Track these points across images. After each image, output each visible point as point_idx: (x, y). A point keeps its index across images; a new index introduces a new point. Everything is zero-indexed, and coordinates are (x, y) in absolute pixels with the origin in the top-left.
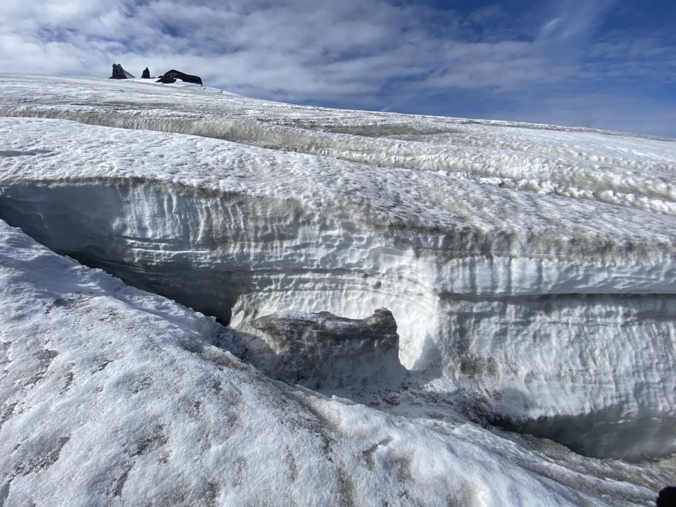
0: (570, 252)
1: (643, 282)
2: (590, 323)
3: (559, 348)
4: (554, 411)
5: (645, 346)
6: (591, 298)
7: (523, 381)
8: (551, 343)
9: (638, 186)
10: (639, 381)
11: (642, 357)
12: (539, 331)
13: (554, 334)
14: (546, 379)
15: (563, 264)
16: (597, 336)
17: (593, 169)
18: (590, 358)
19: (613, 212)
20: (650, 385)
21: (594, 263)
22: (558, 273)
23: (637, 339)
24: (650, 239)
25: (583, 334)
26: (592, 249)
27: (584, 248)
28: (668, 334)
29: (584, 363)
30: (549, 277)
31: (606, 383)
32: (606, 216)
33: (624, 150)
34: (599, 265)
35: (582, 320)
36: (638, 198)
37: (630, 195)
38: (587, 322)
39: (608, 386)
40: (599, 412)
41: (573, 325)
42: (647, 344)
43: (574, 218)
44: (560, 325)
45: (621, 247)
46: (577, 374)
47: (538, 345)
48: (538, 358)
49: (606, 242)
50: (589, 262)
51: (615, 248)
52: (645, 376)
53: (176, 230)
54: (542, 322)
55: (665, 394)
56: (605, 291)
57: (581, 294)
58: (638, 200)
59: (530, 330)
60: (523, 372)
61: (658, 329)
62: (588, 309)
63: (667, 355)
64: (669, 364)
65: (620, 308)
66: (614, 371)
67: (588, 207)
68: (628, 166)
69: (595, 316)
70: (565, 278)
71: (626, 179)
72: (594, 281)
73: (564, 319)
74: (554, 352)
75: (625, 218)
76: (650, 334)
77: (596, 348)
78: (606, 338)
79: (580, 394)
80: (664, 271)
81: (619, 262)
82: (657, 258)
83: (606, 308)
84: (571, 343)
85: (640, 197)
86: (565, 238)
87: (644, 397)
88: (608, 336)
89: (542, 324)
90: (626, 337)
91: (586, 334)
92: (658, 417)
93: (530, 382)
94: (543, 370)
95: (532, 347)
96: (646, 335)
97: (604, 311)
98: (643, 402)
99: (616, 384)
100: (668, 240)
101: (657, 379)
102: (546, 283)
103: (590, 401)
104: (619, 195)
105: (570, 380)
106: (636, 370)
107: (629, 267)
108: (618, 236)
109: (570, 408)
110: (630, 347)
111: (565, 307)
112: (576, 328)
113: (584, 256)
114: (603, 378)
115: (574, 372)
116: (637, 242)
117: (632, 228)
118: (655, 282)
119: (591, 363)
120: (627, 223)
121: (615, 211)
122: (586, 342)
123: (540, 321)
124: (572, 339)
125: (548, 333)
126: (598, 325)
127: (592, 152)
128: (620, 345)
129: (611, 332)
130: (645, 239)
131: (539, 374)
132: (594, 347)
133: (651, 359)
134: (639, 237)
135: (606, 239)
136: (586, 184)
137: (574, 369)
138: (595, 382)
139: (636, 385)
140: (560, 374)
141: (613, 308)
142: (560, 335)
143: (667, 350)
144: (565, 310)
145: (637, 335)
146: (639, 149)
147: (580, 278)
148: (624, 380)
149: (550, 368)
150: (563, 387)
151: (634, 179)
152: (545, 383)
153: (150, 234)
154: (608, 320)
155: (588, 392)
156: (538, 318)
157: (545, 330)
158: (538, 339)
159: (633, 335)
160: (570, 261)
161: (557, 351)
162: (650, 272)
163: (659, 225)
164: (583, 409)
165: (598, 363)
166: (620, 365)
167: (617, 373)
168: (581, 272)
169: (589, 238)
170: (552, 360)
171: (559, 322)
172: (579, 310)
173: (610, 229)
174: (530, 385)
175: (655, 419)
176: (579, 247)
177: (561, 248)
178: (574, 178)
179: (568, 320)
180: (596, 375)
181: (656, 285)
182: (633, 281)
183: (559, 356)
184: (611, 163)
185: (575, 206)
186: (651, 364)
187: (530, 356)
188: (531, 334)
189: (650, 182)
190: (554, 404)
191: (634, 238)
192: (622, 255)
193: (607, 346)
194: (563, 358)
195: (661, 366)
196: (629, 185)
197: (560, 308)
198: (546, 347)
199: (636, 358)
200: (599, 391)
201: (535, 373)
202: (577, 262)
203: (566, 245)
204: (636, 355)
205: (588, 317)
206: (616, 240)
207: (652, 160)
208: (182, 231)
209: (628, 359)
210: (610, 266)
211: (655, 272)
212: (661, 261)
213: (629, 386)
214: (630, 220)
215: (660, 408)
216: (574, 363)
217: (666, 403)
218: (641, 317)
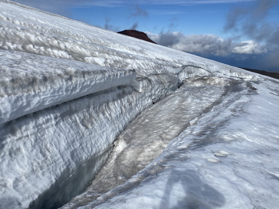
0: (14, 88)
1: (57, 97)
2: (40, 130)
3: (28, 154)
4: (37, 194)
5: (68, 131)
6: (36, 114)
7: (12, 188)
8: (22, 153)
9: (44, 42)
10: (71, 150)
11: (69, 137)
12: (12, 148)
13: (22, 146)
14: (26, 178)
15: (12, 98)
16: (46, 136)
17: (17, 30)
18: (46, 150)
19: (32, 59)
20: (76, 150)
21: (30, 93)
22: (10, 105)
23: (64, 129)
24: (53, 73)
25: (38, 138)
26: (26, 84)
27: (21, 84)
28: (76, 121)
29: (44, 155)
30: (5, 109)
31: (58, 160)
32: (29, 61)
33: (33, 18)
34: (33, 93)
35: (35, 130)
36: (46, 49)
37: (42, 47)
38: (38, 130)
39: (59, 161)
40: (60, 178)
41: (31, 135)
42: (69, 129)
43: (10, 64)
44: (24, 138)
45: (41, 80)
46: (42, 163)
47: (14, 158)
48: (17, 167)
49: (32, 78)
50: (27, 93)
51: (38, 81)
52: (73, 147)
54: (12, 142)
55: (83, 150)
56: (41, 108)
57: (30, 114)
58: (46, 50)
59: (6, 150)
60: (10, 182)
61: (71, 120)
62: (36, 122)
63: (78, 131)
64: (81, 135)
65: (52, 115)
66: (59, 151)
67: (17, 56)
68: (37, 30)
69: (41, 125)
70: (16, 107)
71: (37, 37)
72: (33, 103)
73: (25, 134)
74: (26, 157)
75: (39, 62)
76: (69, 124)
77: (47, 143)
78: (50, 135)
79: (47, 174)
80: (64, 89)
81: (43, 89)
82: (59, 83)
83: (45, 118)
84: (34, 147)
85: (47, 48)
86: (7, 79)
87: (76, 157)
88: (51, 133)
89: (12, 144)
90: (59, 130)
91: (40, 138)
92: (84, 163)
93: (17, 186)
94: (22, 173)
95: (10, 162)
96: (67, 125)
97: (44, 120)
98: (76, 159)
99: (62, 158)
100: (61, 72)
101: (78, 145)
102: (5, 114)
103: (53, 175)
104: (36, 47)
105: (40, 169)
106: (69, 145)
107: (48, 90)
108: (37, 73)
109: (45, 186)
110: (62, 135)
111: (23, 126)
112: (33, 136)
113: (23, 90)
114: (56, 158)
115: (41, 163)
116: (48, 75)
117: (43, 67)
118: (62, 96)
119: (48, 153)
120: (40, 64)
121: (33, 58)
122: (41, 142)
123: (11, 141)
124: (33, 144)
125: (18, 147)
126: (44, 129)
127: (15, 18)
128: (58, 136)
129: (51, 130)
130: (51, 73)
131: (21, 177)
132: (46, 143)
133: (73, 136)
134: (48, 72)
135: (31, 76)
136: (16, 40)
137: (40, 161)
138: (53, 163)
139: (71, 153)
140: (33, 169)
141: (49, 117)
142: (26, 145)
143: (78, 129)
144: (24, 128)
145: (63, 127)
146: (42, 19)
147: (25, 104)
148: (65, 153)
149: (26, 169)
150: (37, 176)
151: (41, 38)
152: (26, 181)
154: (49, 124)
155: (51, 170)
156: (8, 140)
157: (16, 146)
158: (13, 155)
159: (62, 127)
160: (15, 94)
161: (27, 156)
162: (58, 91)
163: (56, 64)
164: (52, 181)
165: (51, 151)
166: (61, 147)
167: (61, 152)
168: (25, 100)
169: (22, 77)
170: (26, 163)
171: (22, 137)
172: (31, 125)
173: (32, 70)
174: (17, 188)
175: (84, 165)
176: (18, 84)
177: (7, 86)
178: (8, 36)
179: (27, 133)
180: (52, 158)
181: (63, 97)
182: (52, 98)
183: (29, 158)
184: (28, 27)
185: (9, 56)
186: (74, 139)
187: (12, 169)
188: (7, 153)
189: (49, 39)
190: (36, 190)
191: (46, 73)
192: (43, 84)
193: (52, 139)
194: (32, 158)
195: (78, 138)
196: (40, 41)
197: (20, 128)
198: (20, 157)
199: (66, 139)
200: (56, 166)
201: (18, 178)
202: (20, 94)
203: (9, 84)
204: (66, 137)
205: (37, 127)
206: (37, 76)
207: (49, 27)
209: (63, 141)
210: (39, 93)
211: (60, 91)
212: (61, 84)
213: (68, 156)
214: (42, 63)
215: (84, 158)
216: (39, 159)
217: (85, 155)
218: (63, 116)
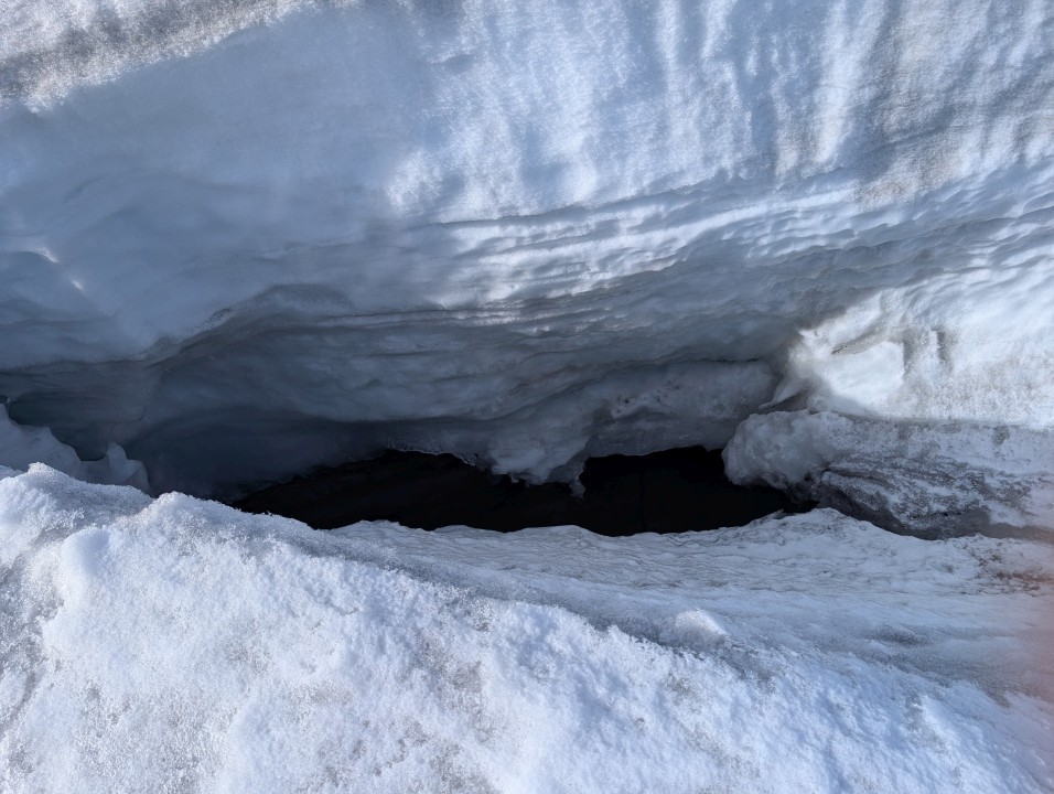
53: (724, 141)
153: (582, 185)
208: (748, 137)
